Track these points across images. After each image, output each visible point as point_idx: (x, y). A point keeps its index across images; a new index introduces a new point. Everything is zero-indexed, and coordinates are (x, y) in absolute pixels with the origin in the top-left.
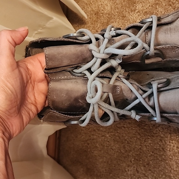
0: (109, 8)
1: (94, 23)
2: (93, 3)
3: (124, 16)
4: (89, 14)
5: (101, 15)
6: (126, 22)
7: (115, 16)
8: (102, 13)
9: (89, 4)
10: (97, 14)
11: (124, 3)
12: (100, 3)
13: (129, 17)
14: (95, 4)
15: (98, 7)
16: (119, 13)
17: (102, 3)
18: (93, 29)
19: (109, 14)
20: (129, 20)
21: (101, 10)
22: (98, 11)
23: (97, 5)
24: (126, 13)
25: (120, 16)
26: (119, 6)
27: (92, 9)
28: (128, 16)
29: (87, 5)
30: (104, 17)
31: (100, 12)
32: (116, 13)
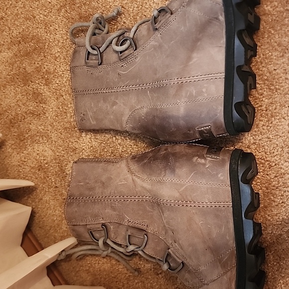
0: (50, 152)
1: (45, 181)
2: (26, 160)
3: (74, 150)
4: (32, 175)
5: (47, 165)
6: (81, 153)
7: (63, 156)
8: (46, 164)
9: (23, 164)
10: (40, 168)
11: (62, 136)
12: (35, 154)
13: (81, 146)
14: (30, 159)
15: (36, 160)
16: (66, 150)
17: (38, 152)
18: (49, 188)
19: (55, 159)
20: (83, 149)
21: (42, 161)
22: (40, 164)
23: (32, 159)
24: (74, 144)
25: (69, 153)
26: (60, 142)
27: (30, 166)
28: (79, 146)
29: (21, 167)
30: (51, 166)
31: (43, 163)
32: (63, 152)
